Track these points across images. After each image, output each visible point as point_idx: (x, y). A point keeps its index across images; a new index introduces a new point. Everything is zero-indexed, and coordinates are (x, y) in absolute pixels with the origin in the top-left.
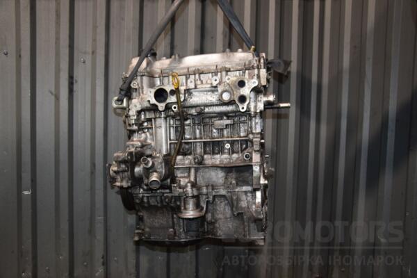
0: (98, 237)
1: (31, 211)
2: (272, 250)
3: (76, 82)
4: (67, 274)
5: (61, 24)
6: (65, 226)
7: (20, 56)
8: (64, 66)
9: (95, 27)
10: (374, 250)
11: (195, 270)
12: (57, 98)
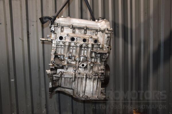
0: (43, 97)
1: (14, 88)
2: (115, 102)
3: (30, 34)
4: (31, 112)
5: (23, 10)
6: (29, 93)
7: (6, 24)
8: (25, 27)
9: (37, 11)
10: (157, 102)
11: (83, 108)
12: (23, 41)
